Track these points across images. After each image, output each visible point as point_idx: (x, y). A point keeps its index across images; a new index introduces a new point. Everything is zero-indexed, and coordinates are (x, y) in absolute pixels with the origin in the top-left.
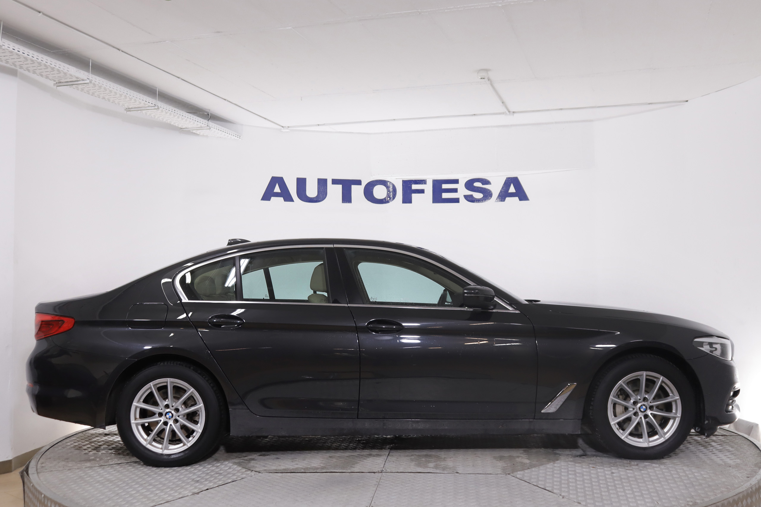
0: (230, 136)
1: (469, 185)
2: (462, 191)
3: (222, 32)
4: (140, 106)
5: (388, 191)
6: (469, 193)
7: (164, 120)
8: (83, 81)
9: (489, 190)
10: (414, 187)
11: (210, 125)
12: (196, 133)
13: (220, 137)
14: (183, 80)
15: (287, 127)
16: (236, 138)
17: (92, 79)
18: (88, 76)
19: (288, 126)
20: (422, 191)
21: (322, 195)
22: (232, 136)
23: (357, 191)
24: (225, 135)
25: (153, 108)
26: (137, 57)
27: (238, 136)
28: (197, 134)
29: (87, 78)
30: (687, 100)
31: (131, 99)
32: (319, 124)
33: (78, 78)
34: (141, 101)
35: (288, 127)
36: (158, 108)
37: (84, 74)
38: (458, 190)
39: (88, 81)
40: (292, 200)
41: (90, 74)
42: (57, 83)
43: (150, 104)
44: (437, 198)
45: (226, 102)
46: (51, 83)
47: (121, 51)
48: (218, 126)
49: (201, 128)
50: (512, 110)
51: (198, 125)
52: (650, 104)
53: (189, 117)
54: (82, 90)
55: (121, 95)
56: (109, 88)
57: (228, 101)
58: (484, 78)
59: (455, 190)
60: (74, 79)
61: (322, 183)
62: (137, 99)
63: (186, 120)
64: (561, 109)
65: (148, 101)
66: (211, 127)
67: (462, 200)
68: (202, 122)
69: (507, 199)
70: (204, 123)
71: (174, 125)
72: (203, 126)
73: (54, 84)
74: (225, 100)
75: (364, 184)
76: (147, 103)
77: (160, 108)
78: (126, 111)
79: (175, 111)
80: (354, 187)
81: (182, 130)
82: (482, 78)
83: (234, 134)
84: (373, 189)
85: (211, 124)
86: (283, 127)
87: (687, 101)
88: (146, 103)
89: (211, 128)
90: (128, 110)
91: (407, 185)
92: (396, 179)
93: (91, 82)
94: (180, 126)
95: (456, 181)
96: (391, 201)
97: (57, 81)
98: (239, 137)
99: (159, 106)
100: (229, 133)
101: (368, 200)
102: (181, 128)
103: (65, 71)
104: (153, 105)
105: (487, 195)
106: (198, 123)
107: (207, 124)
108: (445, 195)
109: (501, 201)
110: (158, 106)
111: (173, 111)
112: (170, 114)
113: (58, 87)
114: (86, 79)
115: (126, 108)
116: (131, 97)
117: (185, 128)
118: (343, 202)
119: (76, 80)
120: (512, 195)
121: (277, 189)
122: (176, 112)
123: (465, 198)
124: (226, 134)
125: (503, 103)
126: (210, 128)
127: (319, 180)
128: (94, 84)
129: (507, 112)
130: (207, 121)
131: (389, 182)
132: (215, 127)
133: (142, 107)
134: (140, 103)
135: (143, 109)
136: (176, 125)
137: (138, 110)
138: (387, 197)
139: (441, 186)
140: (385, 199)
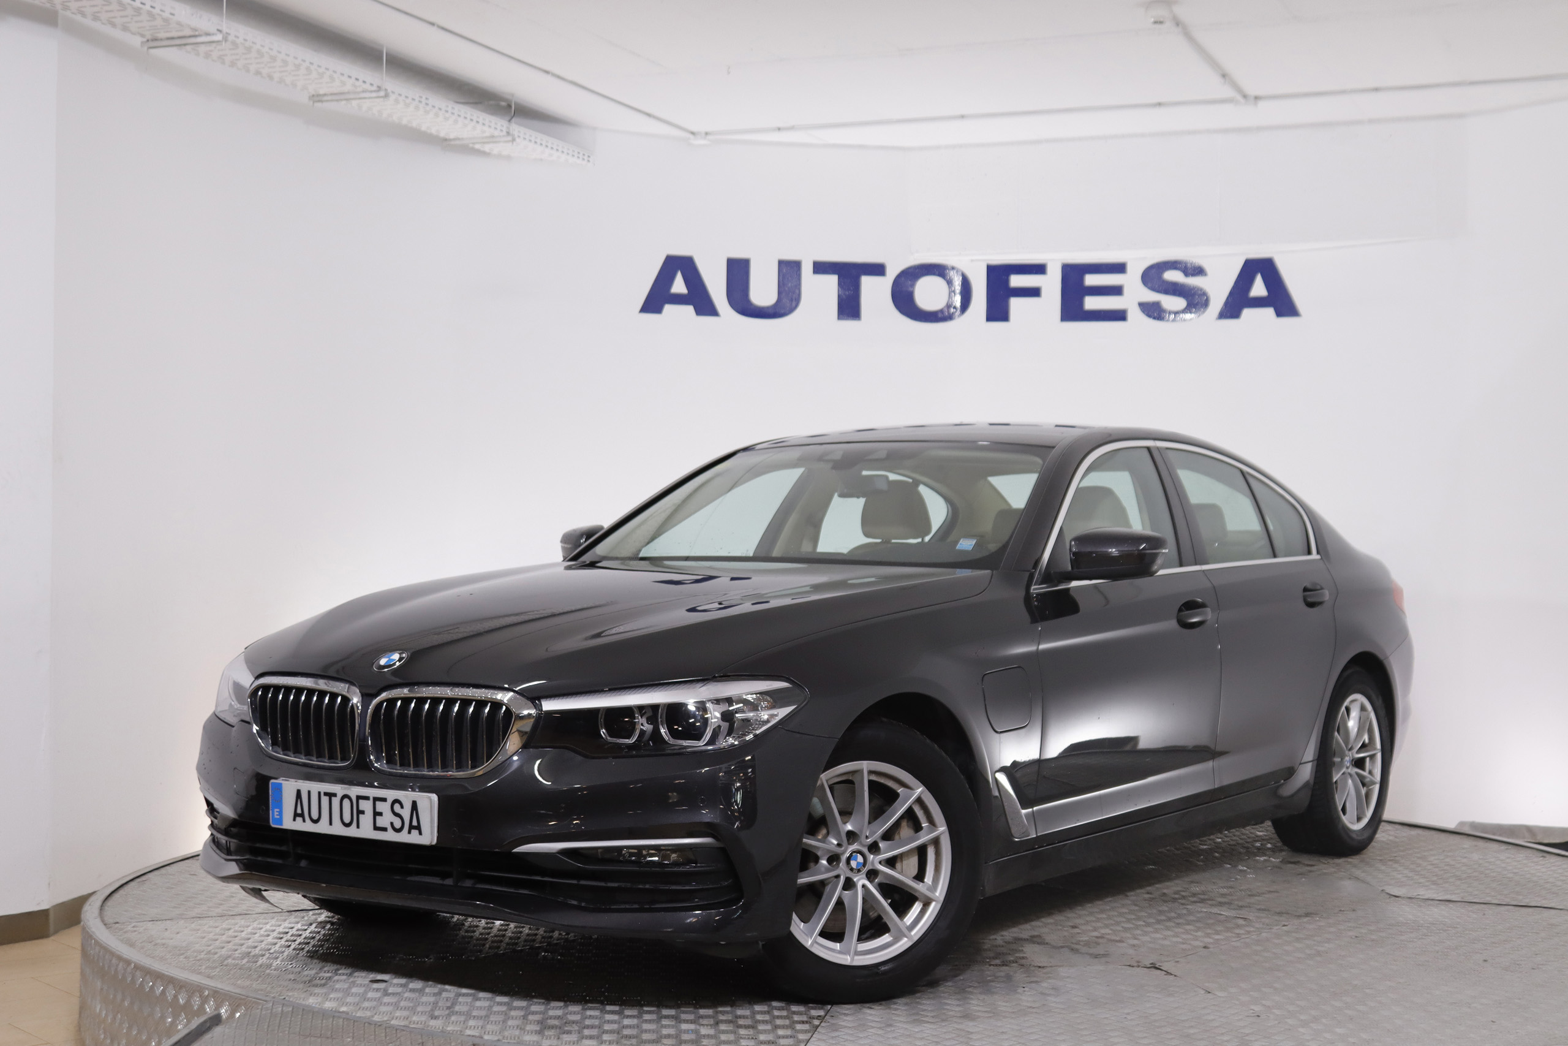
0: (564, 156)
1: (1153, 276)
2: (1135, 293)
4: (348, 87)
5: (952, 292)
6: (1152, 296)
7: (404, 122)
8: (208, 37)
9: (1201, 290)
10: (1017, 281)
11: (514, 132)
12: (482, 149)
13: (541, 160)
14: (443, 29)
15: (704, 134)
16: (580, 161)
17: (228, 31)
18: (218, 24)
19: (706, 131)
20: (1034, 292)
21: (787, 301)
22: (570, 157)
23: (874, 291)
24: (551, 155)
25: (374, 95)
27: (583, 157)
28: (484, 153)
29: (218, 30)
31: (322, 74)
32: (780, 125)
33: (197, 30)
34: (345, 78)
35: (707, 134)
36: (386, 96)
37: (209, 20)
38: (1126, 290)
39: (219, 37)
40: (715, 313)
41: (224, 20)
42: (148, 41)
43: (367, 86)
44: (1072, 309)
45: (549, 78)
46: (136, 41)
48: (535, 134)
49: (492, 139)
50: (1252, 91)
51: (485, 131)
53: (463, 114)
54: (207, 55)
55: (298, 66)
56: (270, 51)
57: (554, 75)
58: (1161, 22)
59: (1117, 291)
60: (187, 32)
61: (789, 271)
62: (335, 75)
63: (456, 122)
65: (361, 79)
66: (516, 136)
67: (1135, 315)
68: (493, 125)
69: (1247, 313)
70: (499, 127)
71: (429, 131)
72: (496, 134)
73: (142, 42)
74: (547, 72)
75: (892, 273)
76: (360, 83)
77: (391, 94)
78: (312, 103)
79: (427, 101)
80: (867, 283)
81: (445, 144)
82: (1155, 22)
83: (573, 151)
84: (913, 285)
85: (517, 128)
86: (693, 133)
88: (357, 83)
89: (517, 139)
90: (317, 99)
91: (998, 275)
92: (972, 261)
93: (225, 39)
94: (442, 134)
95: (1119, 268)
96: (959, 316)
97: (149, 37)
98: (586, 158)
99: (389, 91)
100: (560, 149)
101: (902, 313)
102: (446, 140)
103: (166, 15)
104: (374, 88)
105: (1196, 300)
106: (486, 128)
107: (508, 130)
108: (1091, 303)
109: (1233, 317)
110: (386, 90)
111: (423, 100)
112: (417, 108)
113: (151, 50)
114: (215, 31)
115: (311, 95)
116: (321, 70)
117: (455, 139)
118: (839, 318)
119: (192, 34)
120: (1259, 302)
121: (679, 286)
122: (430, 101)
123: (1141, 309)
124: (554, 152)
125: (1224, 76)
126: (514, 140)
127: (781, 263)
128: (234, 43)
129: (1239, 97)
130: (507, 123)
131: (953, 268)
132: (527, 137)
133: (348, 93)
134: (343, 84)
135: (352, 96)
136: (433, 131)
137: (341, 100)
138: (949, 306)
139: (1082, 280)
140: (942, 311)
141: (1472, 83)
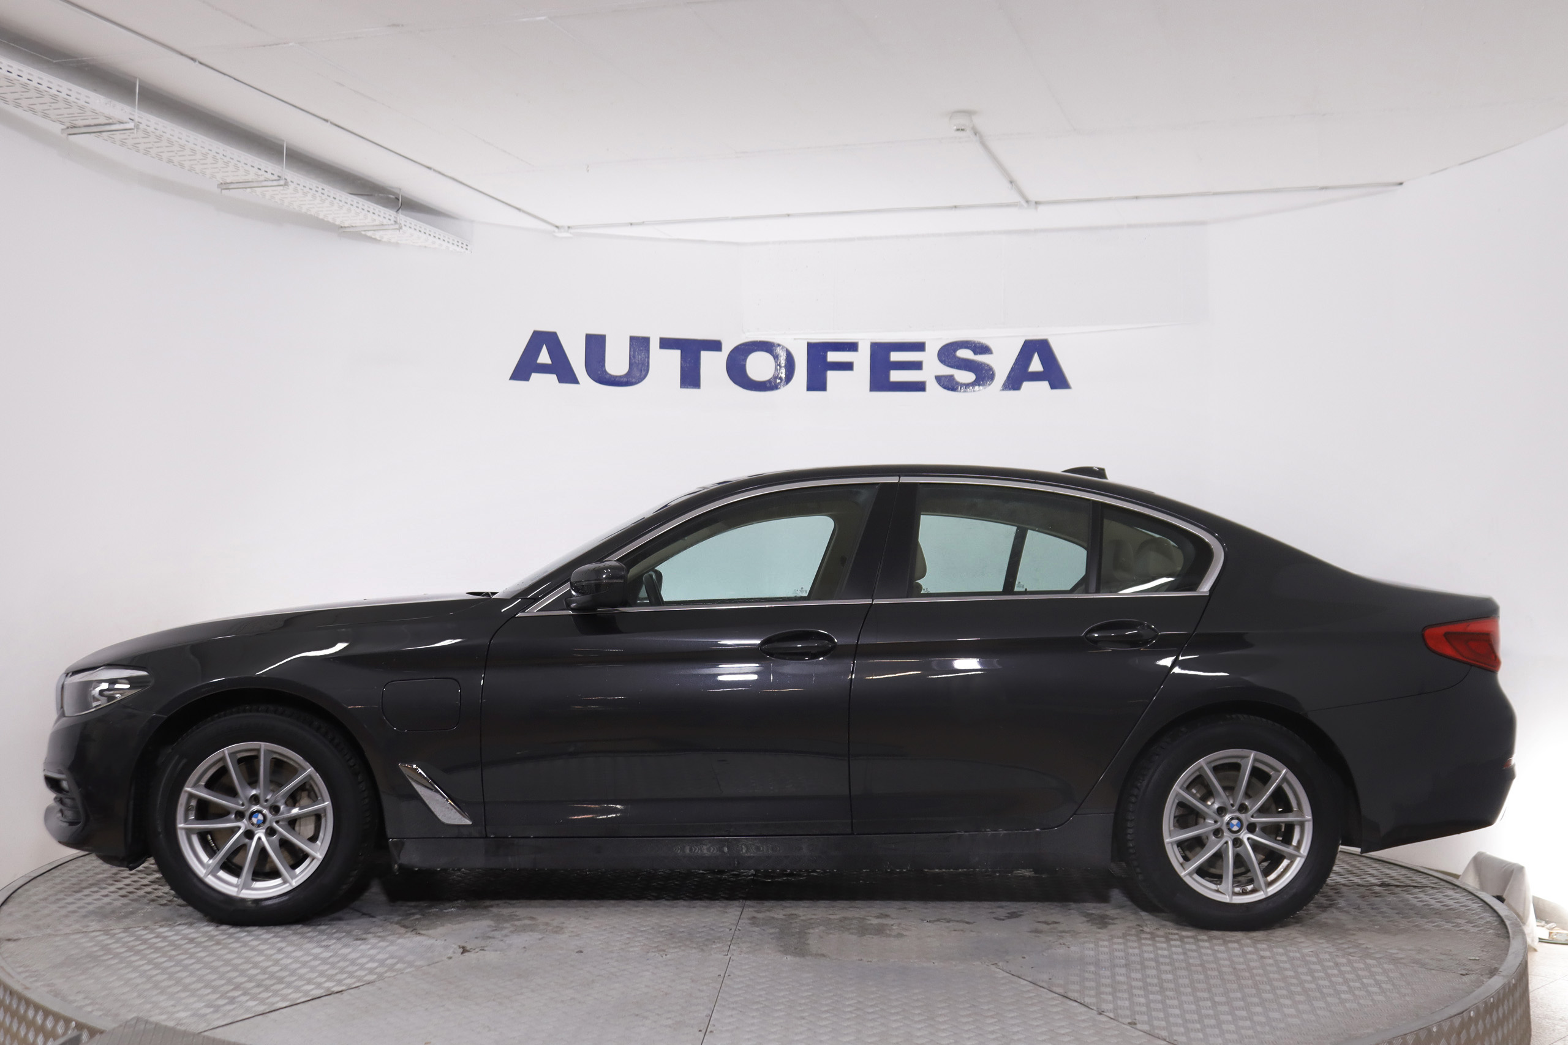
0: (445, 244)
1: (947, 354)
2: (932, 367)
3: (402, 25)
4: (251, 177)
5: (778, 365)
6: (946, 371)
7: (304, 210)
8: (122, 125)
9: (988, 365)
10: (833, 357)
11: (401, 222)
12: (373, 237)
13: (425, 247)
14: (336, 125)
15: (567, 228)
16: (459, 249)
17: (140, 121)
18: (131, 114)
19: (570, 225)
20: (848, 366)
21: (638, 371)
22: (450, 245)
23: (712, 364)
24: (434, 243)
25: (275, 183)
26: (232, 75)
27: (462, 245)
28: (375, 240)
29: (130, 119)
30: (1400, 181)
31: (227, 164)
32: (631, 222)
33: (111, 119)
34: (248, 168)
35: (569, 227)
36: (287, 184)
37: (122, 110)
38: (924, 366)
39: (131, 125)
40: (575, 381)
41: (136, 110)
42: (67, 128)
43: (269, 176)
44: (880, 382)
45: (431, 172)
46: (56, 128)
47: (197, 63)
48: (419, 224)
49: (381, 227)
50: (1033, 198)
51: (375, 220)
52: (1322, 188)
53: (355, 204)
54: (123, 143)
55: (205, 155)
56: (178, 140)
57: (435, 170)
58: (963, 130)
59: (917, 366)
60: (102, 120)
61: (639, 345)
62: (239, 165)
63: (349, 210)
64: (1137, 198)
65: (263, 169)
66: (403, 225)
67: (932, 386)
68: (382, 215)
69: (1026, 385)
70: (387, 217)
71: (326, 219)
72: (385, 223)
73: (62, 129)
74: (429, 168)
75: (727, 348)
76: (262, 172)
77: (290, 183)
78: (220, 190)
79: (323, 191)
80: (705, 356)
81: (341, 231)
82: (958, 130)
83: (453, 240)
84: (745, 360)
85: (403, 218)
86: (557, 227)
87: (1401, 184)
88: (260, 173)
89: (404, 228)
90: (224, 187)
91: (817, 352)
92: (795, 339)
93: (137, 127)
94: (338, 222)
95: (920, 347)
96: (784, 386)
97: (68, 124)
98: (465, 246)
99: (289, 180)
100: (442, 238)
101: (736, 382)
102: (342, 227)
103: (81, 103)
104: (275, 177)
105: (984, 375)
106: (375, 217)
107: (395, 220)
108: (896, 376)
109: (1014, 389)
110: (286, 179)
111: (319, 190)
113: (70, 137)
114: (128, 120)
115: (219, 183)
116: (226, 159)
117: (348, 227)
118: (682, 386)
119: (107, 122)
120: (1036, 377)
121: (544, 358)
122: (326, 192)
123: (937, 382)
124: (436, 240)
125: (1011, 182)
126: (401, 228)
127: (633, 339)
128: (145, 131)
129: (1023, 203)
130: (395, 213)
131: (779, 345)
132: (413, 226)
133: (252, 182)
134: (247, 172)
135: (255, 184)
136: (330, 219)
137: (246, 188)
138: (775, 377)
139: (888, 357)
140: (769, 381)
141: (1215, 194)
